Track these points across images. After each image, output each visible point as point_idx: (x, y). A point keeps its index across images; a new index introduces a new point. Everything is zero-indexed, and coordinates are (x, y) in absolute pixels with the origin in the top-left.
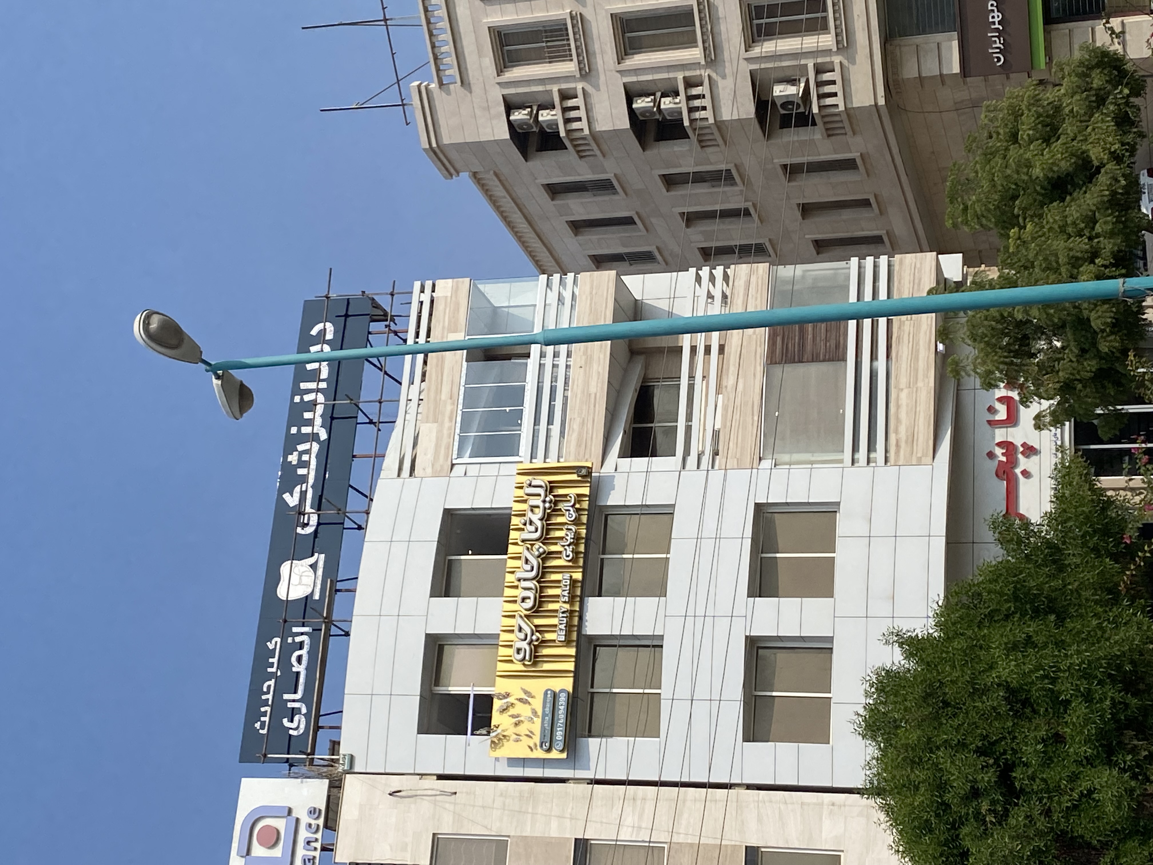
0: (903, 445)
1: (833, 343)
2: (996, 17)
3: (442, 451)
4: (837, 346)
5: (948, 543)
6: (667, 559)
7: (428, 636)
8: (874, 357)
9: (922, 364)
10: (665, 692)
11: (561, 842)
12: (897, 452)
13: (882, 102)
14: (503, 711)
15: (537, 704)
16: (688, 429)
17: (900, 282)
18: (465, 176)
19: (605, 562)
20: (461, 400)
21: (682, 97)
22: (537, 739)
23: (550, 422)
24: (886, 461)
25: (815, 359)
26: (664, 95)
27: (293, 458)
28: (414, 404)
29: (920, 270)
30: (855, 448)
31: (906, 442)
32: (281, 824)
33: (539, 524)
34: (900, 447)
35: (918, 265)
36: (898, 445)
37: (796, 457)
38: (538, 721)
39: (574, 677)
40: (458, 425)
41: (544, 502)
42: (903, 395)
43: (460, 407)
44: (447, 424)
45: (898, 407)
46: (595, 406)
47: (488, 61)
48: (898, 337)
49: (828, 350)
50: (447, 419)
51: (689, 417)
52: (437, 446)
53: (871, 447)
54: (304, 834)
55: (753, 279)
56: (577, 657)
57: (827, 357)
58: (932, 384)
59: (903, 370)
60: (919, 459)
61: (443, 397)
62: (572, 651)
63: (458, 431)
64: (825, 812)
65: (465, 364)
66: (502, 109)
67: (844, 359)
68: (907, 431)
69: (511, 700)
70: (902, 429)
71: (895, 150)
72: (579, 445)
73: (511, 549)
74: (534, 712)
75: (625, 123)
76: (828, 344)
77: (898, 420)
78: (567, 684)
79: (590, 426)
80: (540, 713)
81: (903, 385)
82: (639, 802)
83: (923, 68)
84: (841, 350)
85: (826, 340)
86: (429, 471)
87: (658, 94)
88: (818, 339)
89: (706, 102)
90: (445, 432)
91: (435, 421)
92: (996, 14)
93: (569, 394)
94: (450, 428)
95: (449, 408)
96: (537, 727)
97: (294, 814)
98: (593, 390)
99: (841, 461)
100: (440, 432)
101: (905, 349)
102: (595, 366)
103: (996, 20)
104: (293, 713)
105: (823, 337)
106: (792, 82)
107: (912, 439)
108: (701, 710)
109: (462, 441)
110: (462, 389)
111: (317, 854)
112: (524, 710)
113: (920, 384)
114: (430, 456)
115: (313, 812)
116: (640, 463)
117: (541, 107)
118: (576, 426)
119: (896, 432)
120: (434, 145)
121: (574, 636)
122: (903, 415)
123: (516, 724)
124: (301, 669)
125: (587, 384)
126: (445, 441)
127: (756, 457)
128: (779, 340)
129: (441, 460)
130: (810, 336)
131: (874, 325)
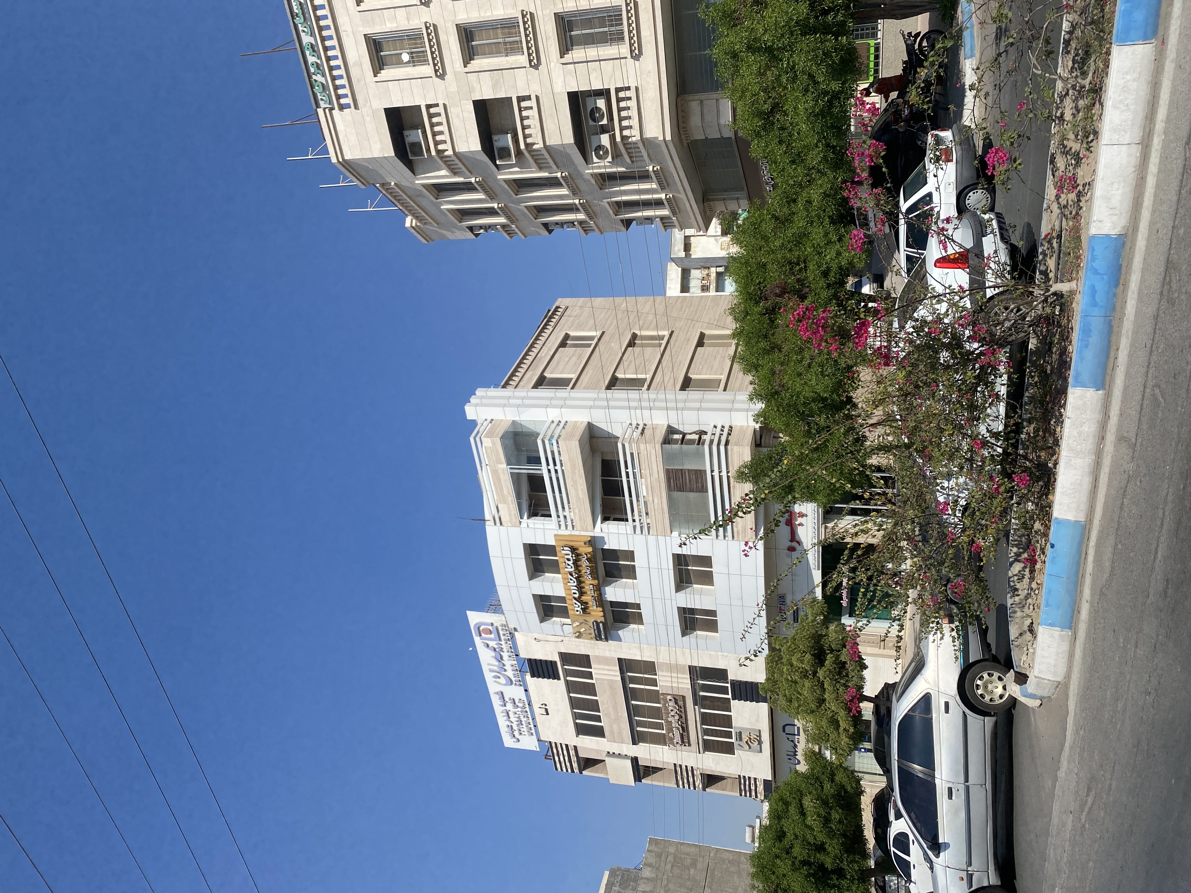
0: (740, 532)
1: (700, 485)
3: (513, 516)
4: (703, 486)
7: (533, 595)
8: (722, 491)
11: (612, 658)
12: (738, 536)
15: (591, 624)
17: (732, 459)
22: (593, 636)
24: (733, 537)
25: (692, 491)
32: (490, 628)
33: (572, 565)
35: (741, 452)
36: (738, 533)
40: (516, 504)
41: (572, 557)
44: (511, 505)
46: (584, 504)
49: (698, 488)
50: (510, 503)
52: (509, 513)
57: (698, 491)
61: (505, 493)
63: (517, 507)
67: (707, 491)
69: (579, 623)
72: (580, 520)
74: (590, 627)
76: (698, 485)
79: (584, 512)
80: (593, 628)
82: (641, 649)
84: (705, 488)
85: (697, 482)
86: (509, 524)
88: (692, 482)
90: (511, 508)
91: (505, 503)
94: (513, 506)
96: (592, 632)
97: (495, 625)
98: (581, 496)
100: (509, 508)
102: (579, 486)
105: (695, 482)
107: (745, 531)
109: (521, 512)
112: (585, 626)
114: (507, 517)
116: (613, 524)
118: (577, 512)
119: (737, 527)
123: (584, 631)
125: (577, 494)
126: (512, 511)
127: (669, 531)
128: (672, 481)
129: (514, 520)
130: (688, 480)
131: (721, 478)
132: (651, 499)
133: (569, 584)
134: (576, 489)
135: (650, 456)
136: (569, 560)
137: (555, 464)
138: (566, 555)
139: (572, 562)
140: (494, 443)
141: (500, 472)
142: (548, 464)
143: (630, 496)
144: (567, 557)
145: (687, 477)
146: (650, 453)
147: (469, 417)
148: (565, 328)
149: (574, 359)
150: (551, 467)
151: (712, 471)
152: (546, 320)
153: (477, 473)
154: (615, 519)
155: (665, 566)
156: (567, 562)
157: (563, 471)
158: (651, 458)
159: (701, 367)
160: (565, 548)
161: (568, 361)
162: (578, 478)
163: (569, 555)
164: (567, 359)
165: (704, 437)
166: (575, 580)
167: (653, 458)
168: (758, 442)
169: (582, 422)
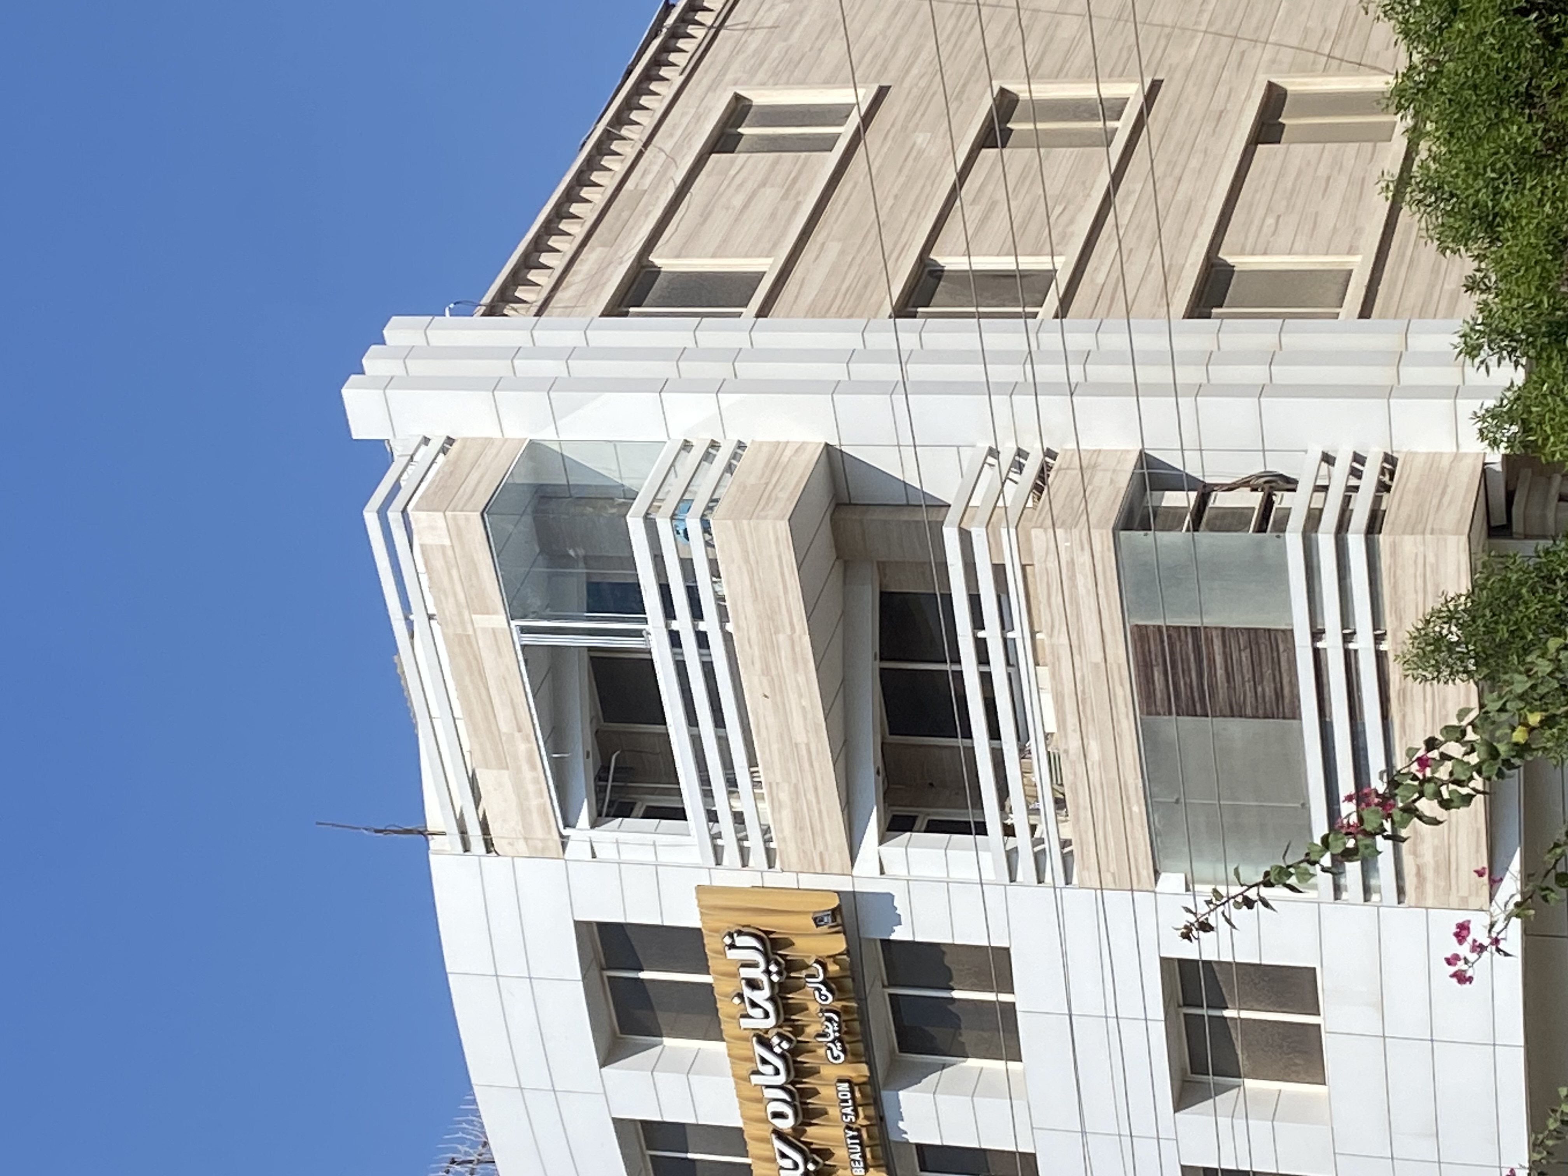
0: (1429, 874)
1: (1268, 689)
3: (536, 817)
4: (1279, 694)
6: (1011, 1004)
7: (616, 1118)
8: (1355, 716)
17: (1395, 587)
24: (1401, 891)
25: (1236, 713)
29: (1436, 569)
30: (1338, 869)
31: (1437, 870)
33: (769, 1007)
34: (1424, 879)
35: (1431, 559)
36: (1419, 874)
44: (528, 774)
46: (811, 765)
49: (1260, 700)
50: (525, 768)
52: (522, 808)
57: (1261, 712)
60: (1464, 900)
61: (504, 728)
67: (1296, 714)
68: (1435, 855)
70: (1427, 850)
76: (1259, 689)
79: (811, 797)
84: (1287, 701)
85: (1256, 678)
86: (522, 847)
88: (1238, 678)
90: (530, 787)
91: (503, 764)
94: (536, 781)
95: (522, 746)
98: (800, 737)
100: (518, 786)
102: (793, 697)
105: (1248, 676)
107: (1447, 866)
109: (566, 802)
114: (513, 820)
118: (784, 796)
119: (1415, 853)
125: (786, 727)
126: (533, 799)
127: (1147, 872)
128: (1157, 675)
129: (539, 833)
130: (1220, 672)
131: (1350, 659)
132: (1074, 744)
133: (755, 1079)
134: (781, 710)
135: (1073, 578)
136: (753, 984)
137: (697, 613)
138: (745, 965)
139: (766, 992)
140: (456, 533)
141: (484, 645)
142: (669, 613)
143: (994, 732)
144: (747, 973)
145: (1219, 659)
146: (1072, 563)
147: (360, 430)
148: (729, 77)
149: (770, 194)
150: (683, 623)
151: (1317, 634)
152: (656, 43)
153: (394, 649)
154: (934, 827)
155: (1130, 1006)
156: (747, 992)
157: (728, 638)
158: (1074, 586)
159: (1270, 221)
160: (740, 941)
161: (745, 206)
162: (786, 663)
163: (755, 965)
164: (738, 201)
165: (1282, 500)
166: (780, 1064)
167: (1084, 582)
168: (1499, 519)
169: (801, 447)
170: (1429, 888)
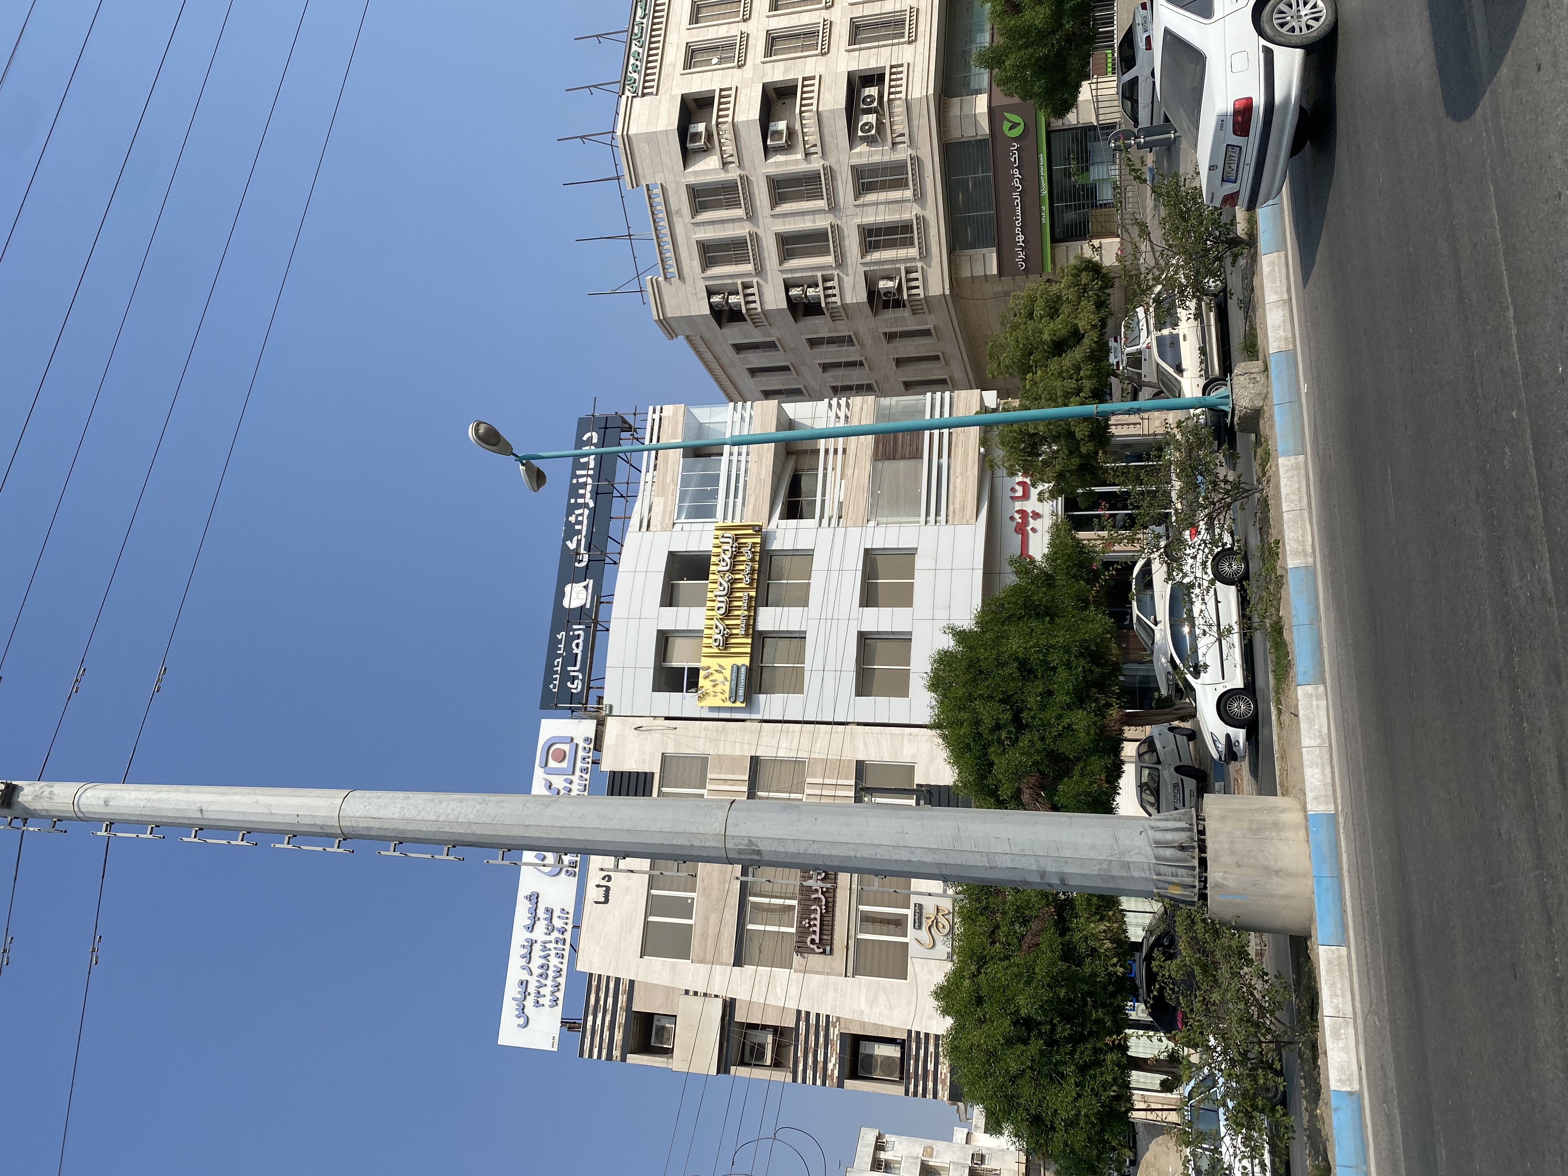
1: (914, 448)
2: (1021, 238)
3: (667, 515)
4: (917, 449)
5: (984, 573)
6: (809, 583)
7: (659, 631)
8: (940, 456)
9: (970, 461)
10: (807, 666)
11: (743, 757)
12: (954, 517)
13: (947, 292)
14: (706, 677)
15: (727, 673)
16: (823, 502)
17: (957, 408)
18: (681, 338)
19: (771, 586)
20: (679, 483)
21: (821, 288)
22: (727, 695)
23: (736, 497)
24: (947, 522)
26: (809, 287)
27: (572, 519)
28: (649, 485)
29: (970, 401)
30: (928, 514)
31: (960, 510)
32: (566, 747)
33: (729, 561)
34: (956, 513)
35: (969, 398)
36: (954, 512)
37: (890, 519)
38: (728, 684)
39: (751, 657)
40: (678, 498)
41: (732, 547)
42: (958, 481)
43: (679, 487)
44: (670, 498)
45: (955, 488)
46: (764, 487)
47: (696, 263)
48: (956, 444)
49: (911, 452)
50: (670, 495)
51: (824, 494)
52: (664, 512)
53: (938, 513)
54: (581, 753)
55: (865, 406)
56: (752, 644)
57: (911, 456)
58: (976, 474)
59: (958, 466)
60: (968, 521)
61: (668, 480)
62: (749, 641)
63: (677, 502)
64: (906, 739)
65: (682, 459)
66: (705, 294)
67: (921, 457)
68: (960, 502)
69: (711, 671)
70: (957, 502)
71: (956, 323)
72: (754, 512)
73: (711, 577)
74: (726, 679)
75: (784, 305)
76: (912, 448)
77: (954, 496)
78: (746, 661)
79: (761, 498)
80: (729, 679)
81: (958, 475)
82: (790, 734)
83: (974, 270)
85: (911, 444)
86: (659, 528)
87: (806, 286)
88: (905, 445)
89: (836, 291)
90: (669, 503)
91: (663, 496)
92: (1021, 236)
93: (748, 479)
94: (672, 500)
95: (672, 487)
96: (727, 688)
97: (575, 741)
98: (763, 476)
99: (919, 522)
100: (665, 503)
101: (960, 451)
102: (764, 461)
103: (1021, 240)
104: (574, 678)
105: (908, 443)
106: (891, 279)
107: (963, 508)
108: (829, 678)
109: (680, 509)
110: (680, 476)
111: (589, 766)
112: (719, 677)
113: (969, 474)
114: (660, 518)
115: (587, 740)
116: (793, 522)
117: (730, 294)
118: (752, 499)
119: (953, 504)
120: (661, 318)
121: (751, 631)
122: (958, 494)
123: (714, 686)
124: (578, 651)
125: (759, 474)
126: (669, 508)
127: (864, 522)
128: (881, 446)
129: (667, 521)
130: (900, 443)
131: (941, 437)
134: (759, 467)
136: (726, 552)
138: (725, 543)
144: (725, 547)
145: (900, 438)
155: (852, 566)
163: (728, 543)
166: (726, 585)
170: (957, 516)
